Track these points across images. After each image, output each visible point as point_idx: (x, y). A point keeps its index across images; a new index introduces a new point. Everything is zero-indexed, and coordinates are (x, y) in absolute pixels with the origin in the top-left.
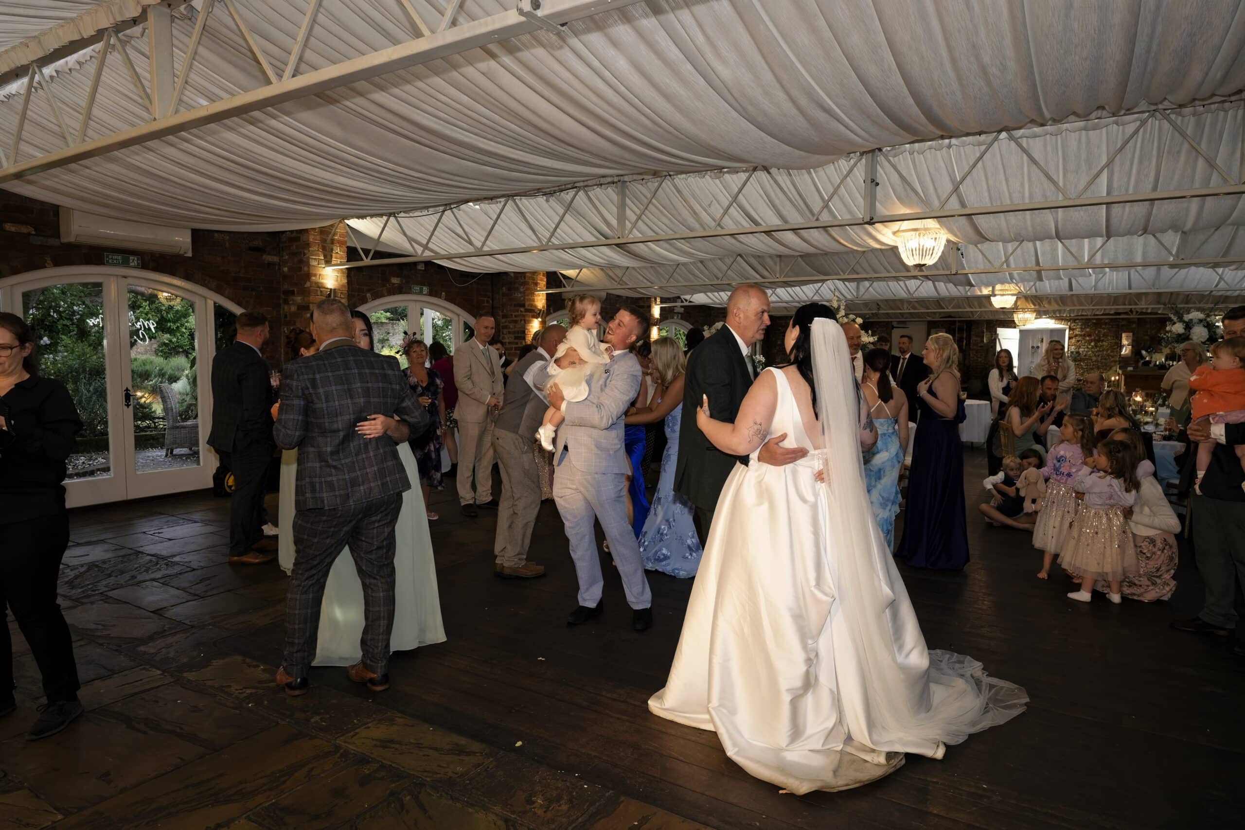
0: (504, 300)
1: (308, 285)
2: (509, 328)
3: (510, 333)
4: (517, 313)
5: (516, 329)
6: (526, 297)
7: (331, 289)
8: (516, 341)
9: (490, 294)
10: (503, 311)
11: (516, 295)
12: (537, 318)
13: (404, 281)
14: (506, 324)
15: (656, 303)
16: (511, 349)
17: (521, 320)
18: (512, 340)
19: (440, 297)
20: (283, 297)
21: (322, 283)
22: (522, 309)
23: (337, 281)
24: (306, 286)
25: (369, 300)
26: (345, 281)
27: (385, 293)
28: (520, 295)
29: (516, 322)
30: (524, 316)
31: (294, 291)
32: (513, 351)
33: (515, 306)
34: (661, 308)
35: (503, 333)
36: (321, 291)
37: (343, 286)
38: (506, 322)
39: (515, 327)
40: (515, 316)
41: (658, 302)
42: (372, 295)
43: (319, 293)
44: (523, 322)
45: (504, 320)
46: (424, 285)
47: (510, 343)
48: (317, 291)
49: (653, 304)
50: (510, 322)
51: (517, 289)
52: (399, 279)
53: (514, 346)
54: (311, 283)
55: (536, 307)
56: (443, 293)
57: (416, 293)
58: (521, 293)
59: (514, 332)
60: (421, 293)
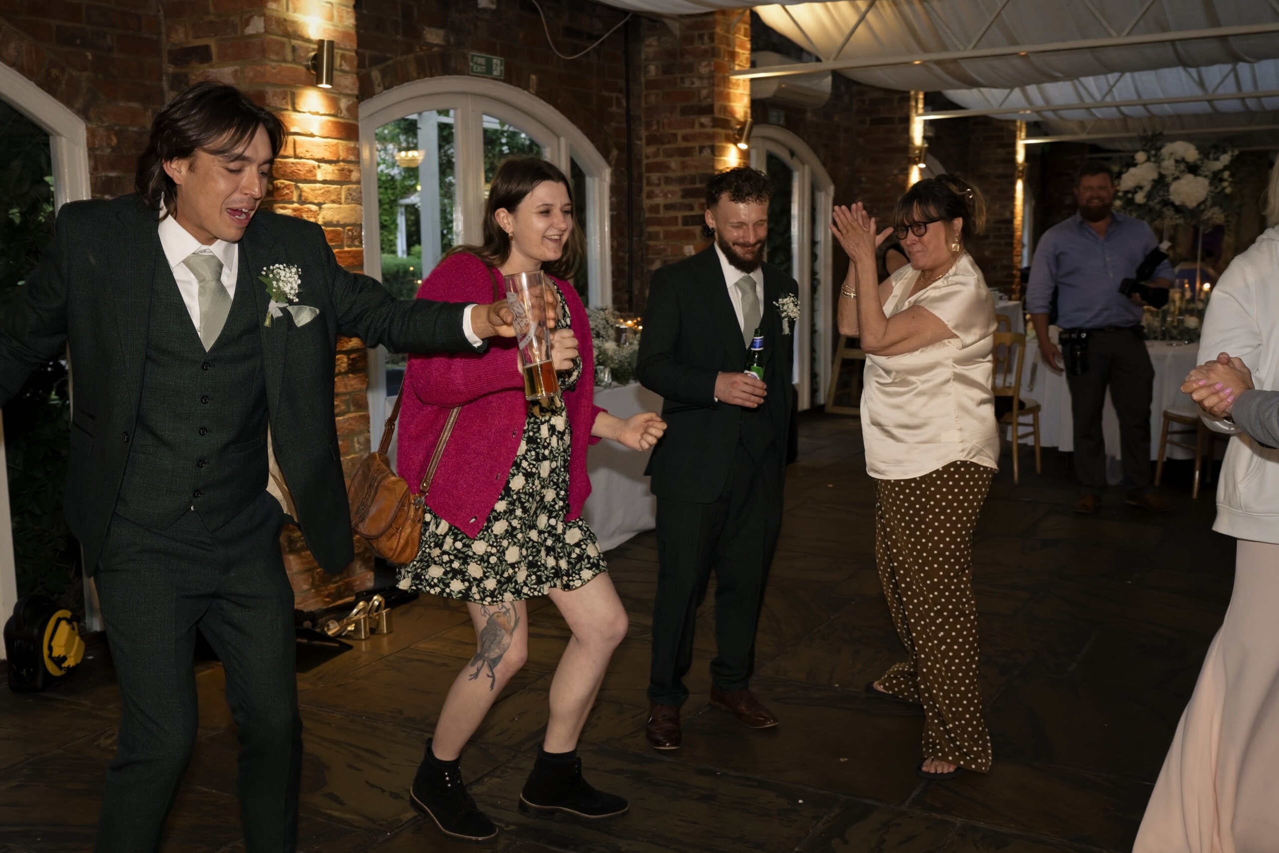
0: (652, 98)
1: (256, 26)
2: (668, 168)
3: (668, 181)
4: (688, 131)
5: (687, 173)
6: (716, 89)
7: (321, 43)
8: (688, 201)
9: (622, 83)
10: (648, 125)
11: (687, 84)
12: (735, 142)
13: (452, 39)
14: (660, 159)
15: (917, 111)
16: (674, 221)
17: (702, 149)
18: (676, 199)
19: (526, 87)
20: (171, 69)
21: (294, 23)
22: (705, 120)
23: (331, 18)
24: (250, 30)
25: (378, 89)
26: (350, 21)
27: (412, 68)
28: (697, 83)
29: (686, 152)
30: (712, 137)
31: (207, 48)
32: (680, 227)
33: (685, 111)
34: (926, 122)
35: (649, 183)
36: (294, 49)
37: (346, 35)
38: (656, 154)
39: (684, 166)
40: (686, 138)
41: (921, 111)
42: (384, 73)
43: (289, 56)
44: (707, 152)
45: (651, 150)
46: (494, 53)
47: (668, 207)
48: (283, 45)
49: (913, 114)
50: (669, 154)
51: (689, 69)
52: (441, 32)
53: (680, 214)
54: (267, 19)
55: (732, 113)
56: (533, 77)
57: (477, 75)
58: (701, 77)
59: (681, 180)
60: (488, 72)
